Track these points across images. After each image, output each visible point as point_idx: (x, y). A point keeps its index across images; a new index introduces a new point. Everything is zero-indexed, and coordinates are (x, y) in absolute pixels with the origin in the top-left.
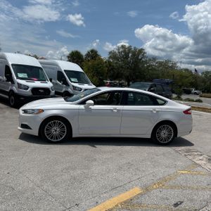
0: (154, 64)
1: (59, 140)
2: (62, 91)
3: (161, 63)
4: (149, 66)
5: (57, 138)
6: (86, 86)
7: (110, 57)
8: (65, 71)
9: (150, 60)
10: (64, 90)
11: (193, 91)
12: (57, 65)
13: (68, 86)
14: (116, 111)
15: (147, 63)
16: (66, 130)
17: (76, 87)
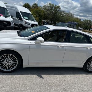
1: (11, 70)
2: (19, 24)
3: (66, 14)
4: (61, 15)
5: (9, 68)
6: (32, 22)
7: (43, 9)
8: (21, 12)
9: (62, 12)
10: (20, 23)
11: (79, 28)
12: (16, 8)
13: (23, 21)
14: (61, 47)
15: (60, 13)
16: (17, 62)
17: (27, 22)
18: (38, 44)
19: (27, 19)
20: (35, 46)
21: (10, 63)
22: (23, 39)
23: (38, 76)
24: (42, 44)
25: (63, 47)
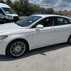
0: (32, 6)
4: (30, 7)
6: (14, 15)
8: (2, 8)
10: (3, 17)
13: (5, 15)
14: (53, 30)
15: (30, 5)
16: (25, 47)
17: (9, 16)
18: (38, 30)
19: (9, 13)
20: (36, 32)
21: (20, 49)
22: (26, 28)
23: (41, 54)
24: (40, 29)
25: (54, 29)
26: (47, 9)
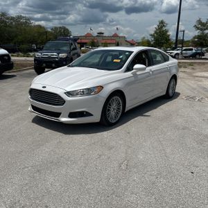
26: (52, 29)
